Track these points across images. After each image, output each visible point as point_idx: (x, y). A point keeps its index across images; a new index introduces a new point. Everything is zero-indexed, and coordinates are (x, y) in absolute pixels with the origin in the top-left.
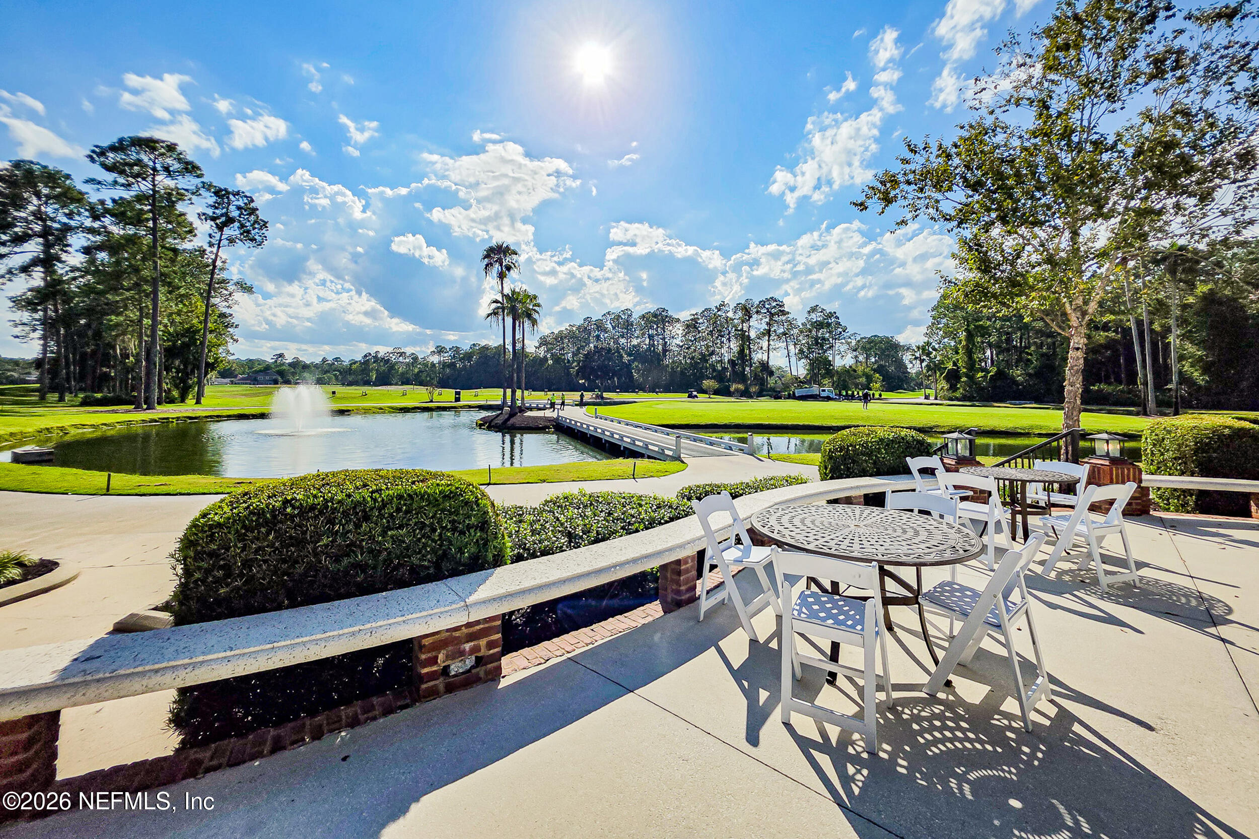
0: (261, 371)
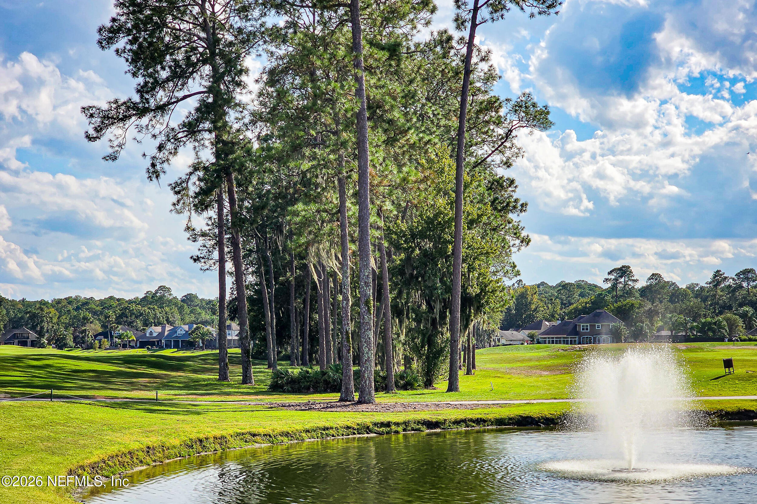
0: (585, 311)
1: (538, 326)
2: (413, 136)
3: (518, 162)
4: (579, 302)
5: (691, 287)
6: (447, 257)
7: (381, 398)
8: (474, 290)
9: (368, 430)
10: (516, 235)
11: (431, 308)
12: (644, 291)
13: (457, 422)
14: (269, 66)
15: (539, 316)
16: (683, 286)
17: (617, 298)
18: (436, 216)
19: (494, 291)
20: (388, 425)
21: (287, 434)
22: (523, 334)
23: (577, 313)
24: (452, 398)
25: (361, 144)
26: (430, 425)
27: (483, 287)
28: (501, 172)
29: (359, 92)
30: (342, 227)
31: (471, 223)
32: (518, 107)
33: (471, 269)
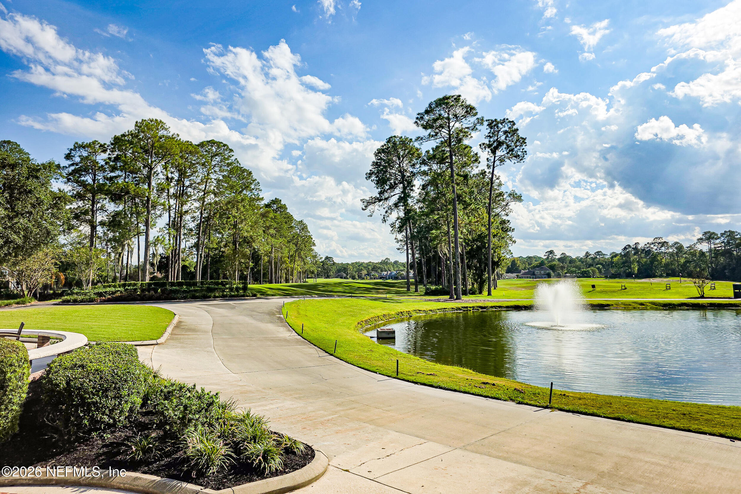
0: (537, 266)
1: (520, 272)
2: (473, 206)
3: (511, 214)
4: (535, 263)
5: (577, 258)
6: (486, 248)
7: (464, 298)
8: (496, 259)
9: (460, 309)
10: (511, 240)
11: (480, 266)
12: (559, 260)
13: (492, 307)
14: (422, 183)
15: (520, 268)
16: (574, 257)
17: (549, 262)
18: (481, 234)
19: (503, 260)
20: (467, 307)
21: (431, 311)
22: (514, 275)
23: (534, 267)
24: (489, 298)
25: (455, 209)
26: (482, 308)
27: (499, 258)
28: (505, 218)
29: (454, 191)
30: (449, 238)
31: (494, 236)
32: (510, 195)
33: (495, 252)
